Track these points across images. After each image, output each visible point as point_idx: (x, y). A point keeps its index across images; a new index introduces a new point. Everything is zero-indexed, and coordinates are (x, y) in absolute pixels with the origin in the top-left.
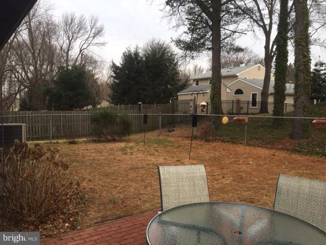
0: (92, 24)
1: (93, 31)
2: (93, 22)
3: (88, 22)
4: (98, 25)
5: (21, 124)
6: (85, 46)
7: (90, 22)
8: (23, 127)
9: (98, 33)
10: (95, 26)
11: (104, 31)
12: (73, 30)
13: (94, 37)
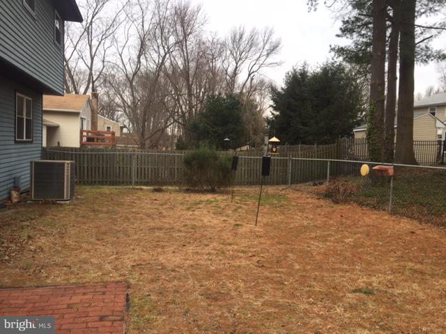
0: (266, 38)
1: (267, 47)
2: (267, 35)
3: (260, 35)
4: (274, 39)
5: (63, 161)
6: (255, 68)
7: (263, 36)
8: (66, 165)
9: (274, 49)
10: (270, 41)
11: (280, 46)
12: (241, 48)
13: (268, 55)
